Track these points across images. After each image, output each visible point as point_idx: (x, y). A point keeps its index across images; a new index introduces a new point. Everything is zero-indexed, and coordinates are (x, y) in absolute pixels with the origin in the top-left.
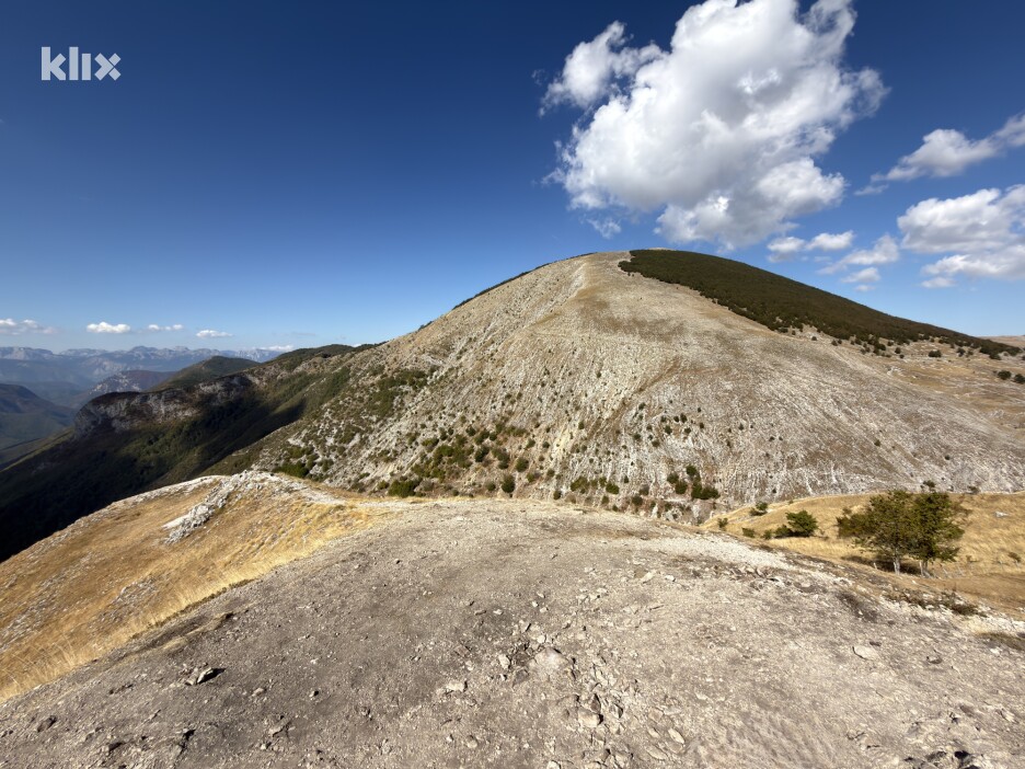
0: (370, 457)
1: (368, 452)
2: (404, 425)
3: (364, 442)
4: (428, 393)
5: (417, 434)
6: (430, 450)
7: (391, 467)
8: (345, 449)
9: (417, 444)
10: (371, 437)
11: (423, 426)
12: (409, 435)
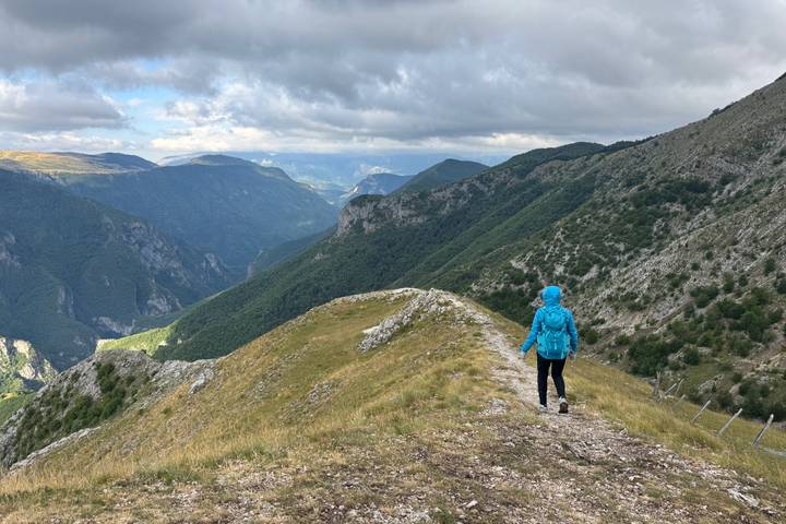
0: (610, 299)
1: (608, 292)
2: (665, 261)
3: (603, 277)
4: (711, 216)
5: (685, 278)
6: (702, 305)
7: (638, 319)
8: (577, 282)
9: (681, 291)
10: (614, 273)
11: (695, 267)
12: (670, 276)
